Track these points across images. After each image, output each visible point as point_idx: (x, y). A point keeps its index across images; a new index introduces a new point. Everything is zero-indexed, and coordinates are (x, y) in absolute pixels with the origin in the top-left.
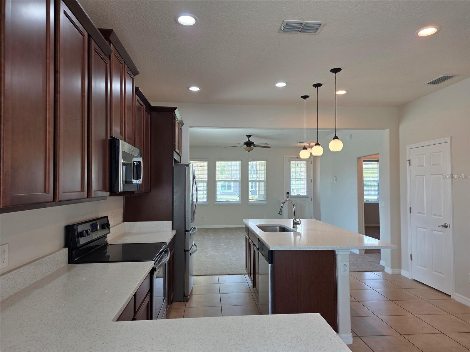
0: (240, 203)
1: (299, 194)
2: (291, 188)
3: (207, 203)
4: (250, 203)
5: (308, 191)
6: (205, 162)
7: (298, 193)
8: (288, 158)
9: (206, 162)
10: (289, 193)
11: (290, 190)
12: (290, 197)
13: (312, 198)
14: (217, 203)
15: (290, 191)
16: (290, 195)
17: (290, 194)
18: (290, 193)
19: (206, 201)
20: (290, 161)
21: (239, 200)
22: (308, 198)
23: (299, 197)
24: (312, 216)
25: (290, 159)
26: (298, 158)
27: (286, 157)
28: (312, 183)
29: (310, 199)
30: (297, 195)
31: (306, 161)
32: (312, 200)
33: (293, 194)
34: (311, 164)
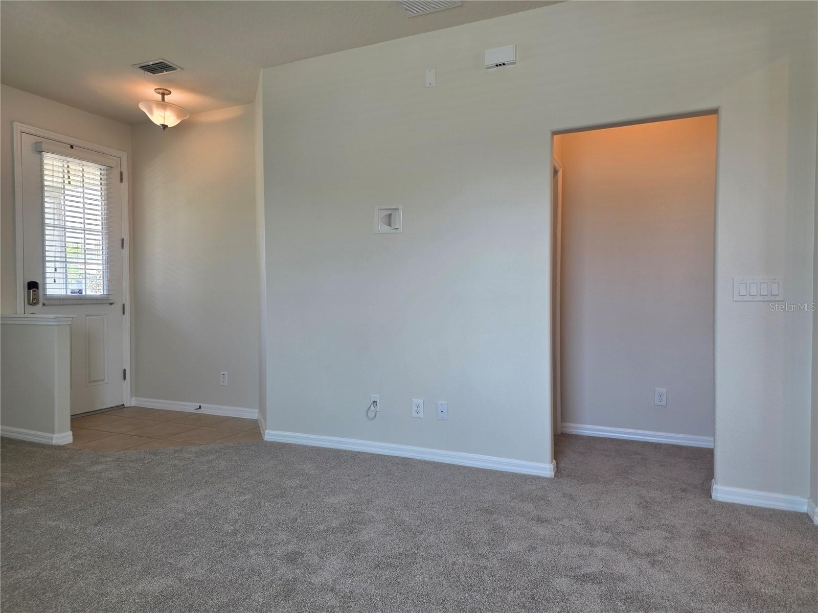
1: (80, 291)
2: (48, 265)
5: (112, 277)
7: (75, 287)
8: (35, 139)
10: (40, 287)
11: (44, 273)
12: (41, 300)
13: (123, 305)
15: (44, 278)
16: (45, 295)
17: (44, 289)
18: (44, 284)
20: (40, 153)
22: (111, 304)
23: (77, 301)
24: (124, 371)
25: (41, 142)
26: (72, 147)
27: (24, 130)
28: (126, 252)
29: (117, 307)
30: (69, 292)
31: (102, 167)
32: (124, 313)
33: (54, 288)
34: (121, 181)
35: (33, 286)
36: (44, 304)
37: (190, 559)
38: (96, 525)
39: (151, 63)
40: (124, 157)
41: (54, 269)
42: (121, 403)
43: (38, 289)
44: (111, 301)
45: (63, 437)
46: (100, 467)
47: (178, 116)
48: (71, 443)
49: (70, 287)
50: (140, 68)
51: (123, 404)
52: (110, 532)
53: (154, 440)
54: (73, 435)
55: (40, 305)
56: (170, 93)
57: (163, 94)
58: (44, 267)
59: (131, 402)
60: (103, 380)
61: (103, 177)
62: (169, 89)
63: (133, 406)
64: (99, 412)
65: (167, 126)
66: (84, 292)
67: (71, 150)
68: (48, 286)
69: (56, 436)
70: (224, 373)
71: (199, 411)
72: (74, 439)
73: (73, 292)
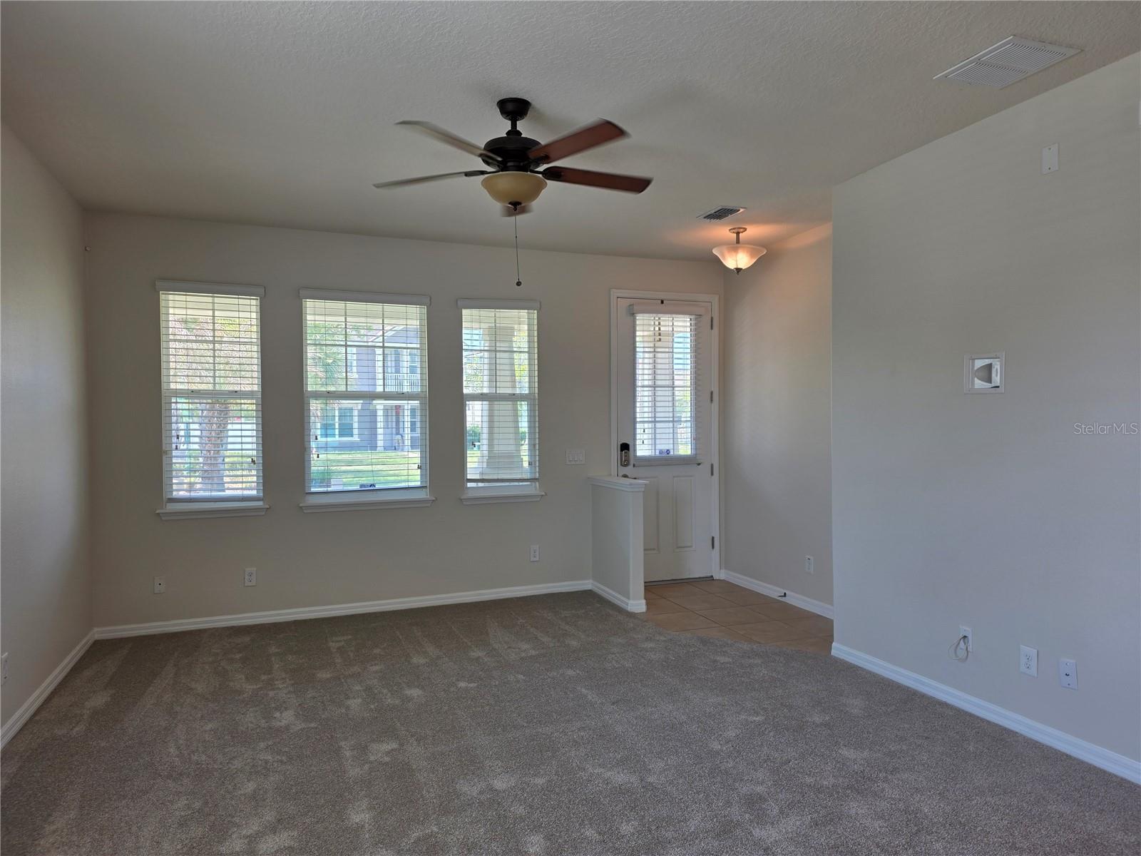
0: (423, 495)
1: (668, 452)
2: (638, 426)
3: (260, 503)
4: (471, 494)
5: (699, 437)
6: (248, 302)
7: (665, 447)
8: (629, 302)
9: (254, 302)
10: (631, 448)
11: (635, 434)
12: (632, 462)
13: (712, 466)
14: (312, 500)
15: (635, 440)
16: (635, 456)
17: (635, 450)
18: (635, 445)
19: (254, 492)
20: (633, 315)
21: (418, 484)
22: (699, 464)
23: (666, 461)
24: (713, 538)
25: (633, 305)
26: (662, 302)
27: (620, 295)
28: (715, 406)
29: (705, 468)
30: (657, 453)
31: (693, 317)
32: (712, 474)
33: (643, 449)
34: (712, 328)
35: (625, 447)
36: (634, 466)
37: (662, 764)
38: (613, 704)
39: (714, 211)
40: (715, 300)
41: (643, 430)
42: (709, 575)
43: (629, 450)
44: (699, 462)
45: (637, 605)
46: (651, 645)
47: (752, 256)
48: (643, 613)
49: (659, 447)
50: (705, 218)
51: (712, 576)
52: (619, 715)
53: (717, 625)
54: (647, 604)
55: (631, 467)
56: (745, 229)
57: (738, 233)
58: (635, 429)
59: (721, 575)
60: (691, 547)
61: (692, 328)
62: (744, 227)
63: (722, 579)
64: (685, 581)
65: (741, 269)
66: (672, 453)
67: (663, 305)
68: (638, 447)
69: (631, 602)
70: (809, 557)
71: (783, 599)
72: (648, 609)
73: (661, 452)
